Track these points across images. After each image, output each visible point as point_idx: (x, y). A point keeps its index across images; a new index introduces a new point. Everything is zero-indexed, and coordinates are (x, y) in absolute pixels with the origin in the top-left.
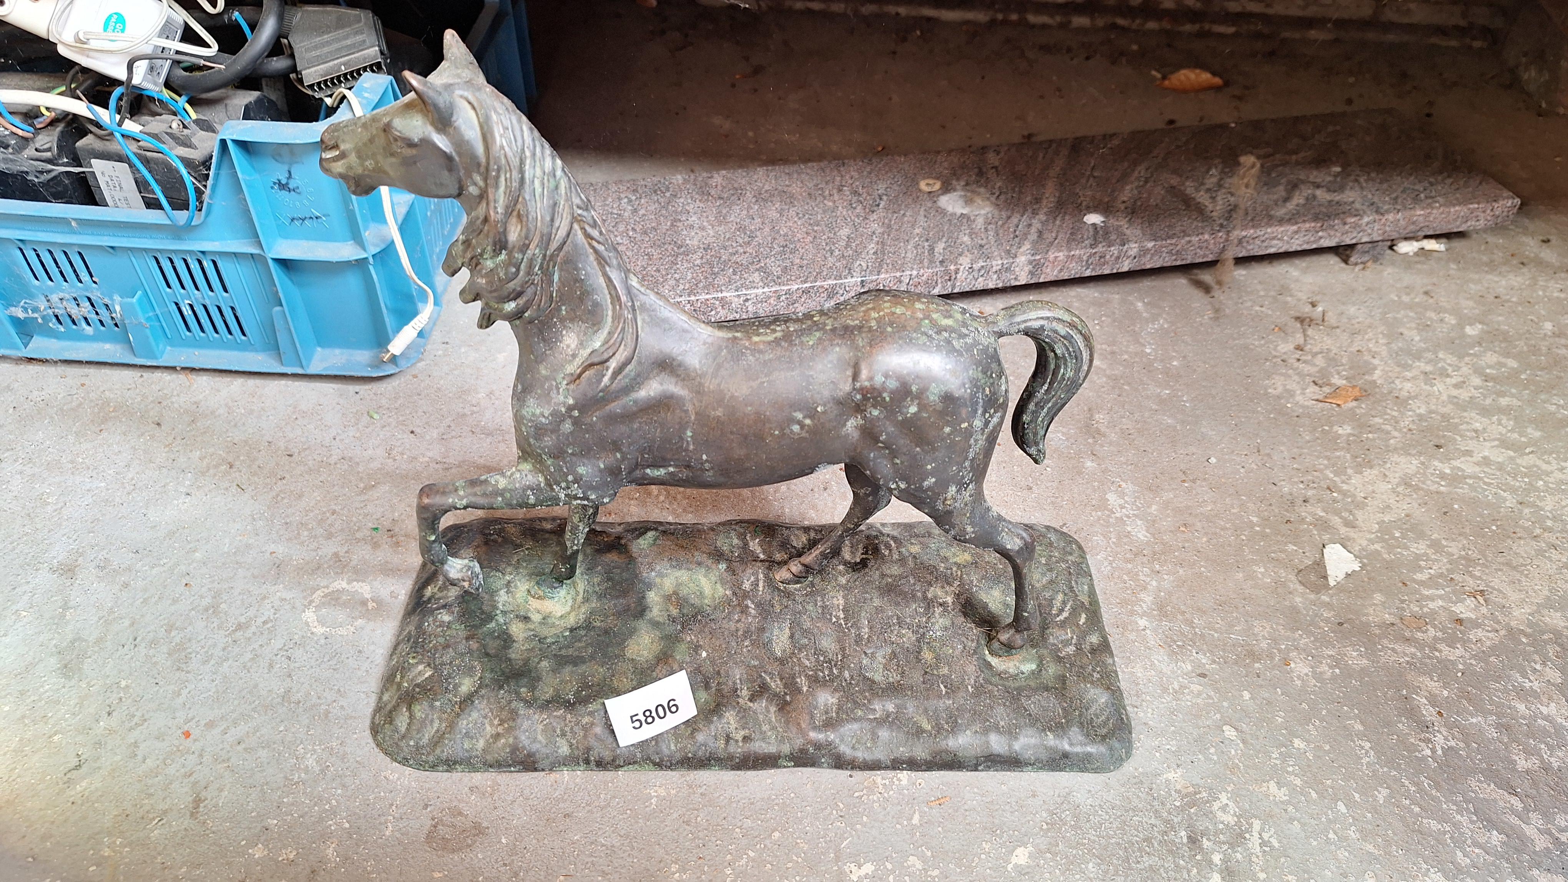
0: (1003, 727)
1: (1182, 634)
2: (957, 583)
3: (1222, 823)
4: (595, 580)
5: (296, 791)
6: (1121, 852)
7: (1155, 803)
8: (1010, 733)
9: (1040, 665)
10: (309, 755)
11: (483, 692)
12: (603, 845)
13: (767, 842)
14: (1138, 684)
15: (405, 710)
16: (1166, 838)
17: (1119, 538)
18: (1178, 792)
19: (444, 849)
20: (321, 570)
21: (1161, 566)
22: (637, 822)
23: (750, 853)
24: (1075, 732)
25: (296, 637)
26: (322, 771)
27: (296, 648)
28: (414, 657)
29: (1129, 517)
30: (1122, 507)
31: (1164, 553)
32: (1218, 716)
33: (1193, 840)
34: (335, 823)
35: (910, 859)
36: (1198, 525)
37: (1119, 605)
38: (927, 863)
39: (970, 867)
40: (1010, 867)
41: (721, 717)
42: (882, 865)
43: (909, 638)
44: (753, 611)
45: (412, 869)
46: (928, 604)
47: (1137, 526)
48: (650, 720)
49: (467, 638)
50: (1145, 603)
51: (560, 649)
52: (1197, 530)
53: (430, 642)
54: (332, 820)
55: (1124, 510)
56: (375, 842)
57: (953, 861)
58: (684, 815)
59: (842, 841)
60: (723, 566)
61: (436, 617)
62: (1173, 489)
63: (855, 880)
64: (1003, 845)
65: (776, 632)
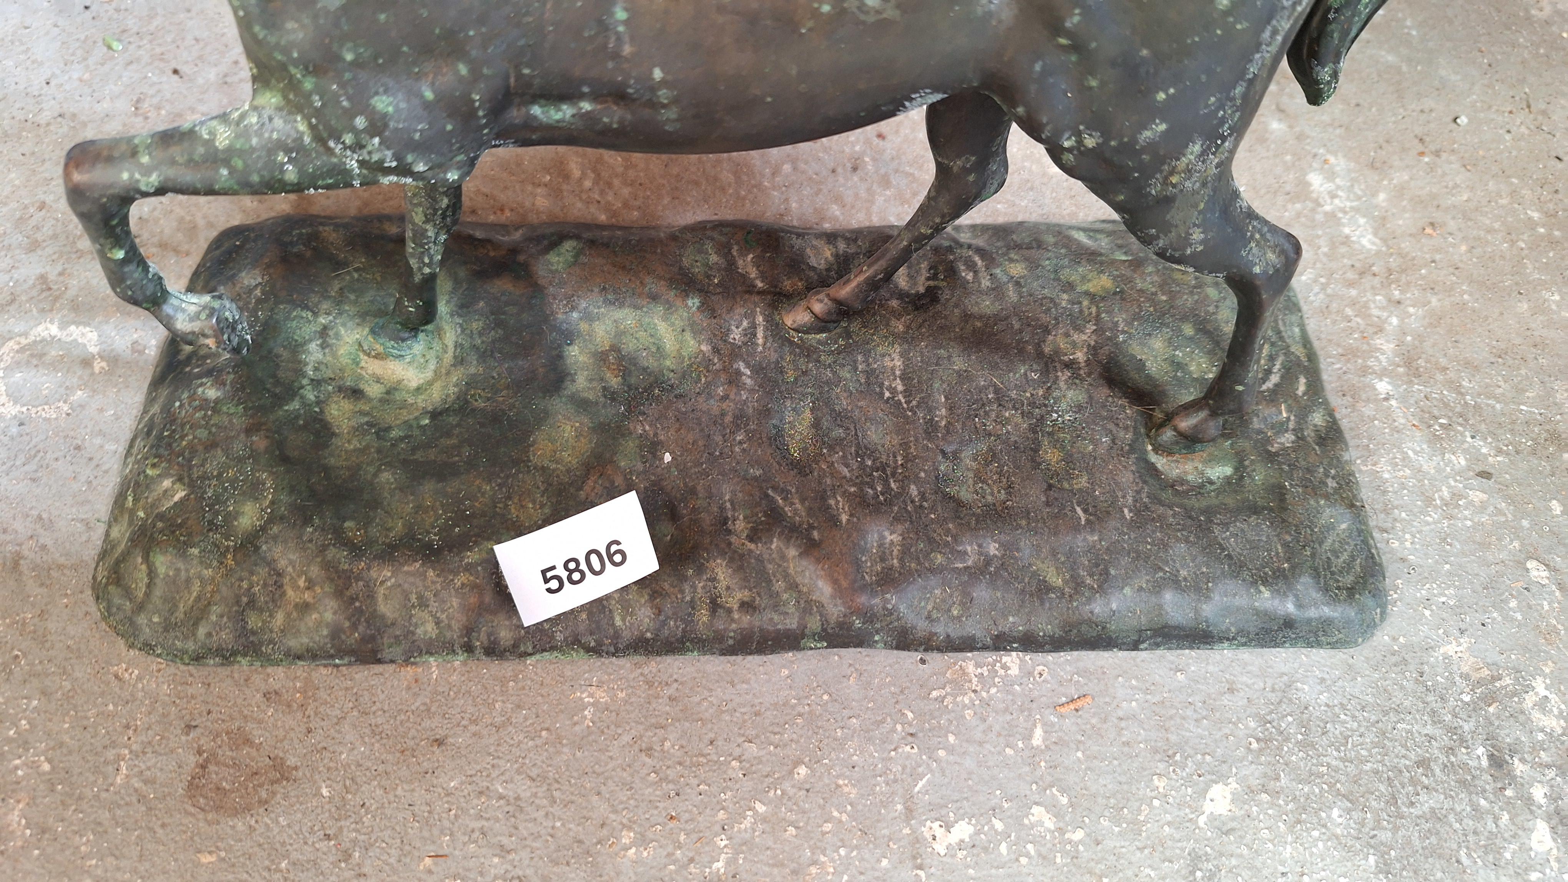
0: (1185, 579)
1: (1446, 405)
2: (1091, 328)
3: (1542, 731)
4: (475, 325)
6: (1382, 788)
7: (1431, 698)
8: (1198, 589)
9: (1240, 468)
11: (275, 529)
12: (501, 797)
13: (787, 785)
14: (1385, 492)
15: (140, 560)
16: (1453, 759)
17: (1333, 246)
18: (1466, 677)
19: (218, 808)
20: (17, 305)
21: (1402, 292)
22: (559, 753)
23: (758, 805)
24: (1305, 583)
26: (5, 666)
28: (154, 466)
29: (1345, 213)
30: (1333, 196)
31: (1404, 271)
32: (1516, 544)
33: (1497, 762)
34: (25, 764)
35: (1032, 811)
36: (1452, 225)
37: (1343, 358)
38: (1063, 818)
39: (1135, 822)
40: (1202, 821)
41: (700, 570)
42: (987, 824)
43: (1016, 425)
44: (749, 381)
45: (161, 848)
46: (1046, 364)
47: (1359, 226)
48: (576, 576)
49: (249, 431)
50: (1383, 354)
51: (414, 450)
52: (1450, 234)
53: (182, 438)
54: (20, 757)
55: (1336, 201)
56: (97, 797)
57: (1107, 813)
58: (641, 737)
59: (914, 780)
60: (694, 302)
61: (195, 393)
62: (1407, 166)
63: (942, 853)
64: (1188, 781)
65: (789, 417)
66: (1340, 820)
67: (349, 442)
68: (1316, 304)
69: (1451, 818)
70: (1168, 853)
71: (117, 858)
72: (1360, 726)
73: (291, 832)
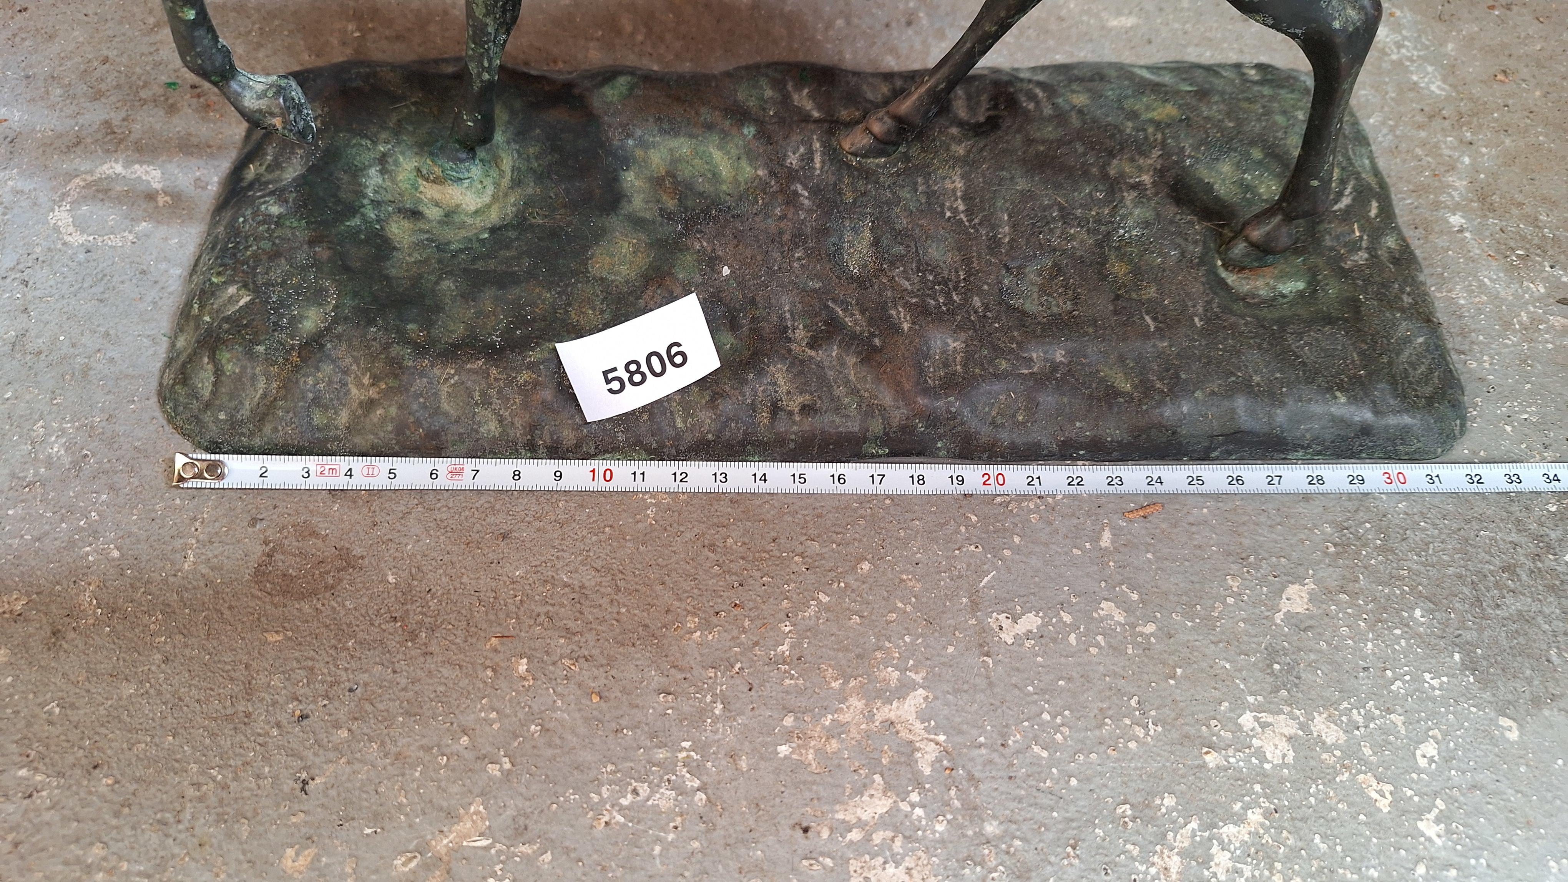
0: (1258, 385)
1: (1523, 238)
2: (1156, 153)
4: (531, 151)
5: (29, 496)
6: (1466, 591)
7: (1515, 508)
8: (1271, 395)
9: (1313, 284)
10: (53, 438)
11: (340, 329)
13: (850, 579)
14: (1461, 317)
15: (206, 360)
16: (1540, 565)
19: (285, 593)
20: (82, 146)
21: (1474, 134)
22: (623, 547)
23: (822, 596)
24: (1381, 390)
25: (38, 250)
26: (75, 464)
27: (37, 267)
28: (219, 274)
29: (1412, 61)
30: (1399, 46)
31: (1475, 114)
34: (95, 551)
35: (1102, 606)
36: (1525, 72)
37: (1414, 194)
38: (1134, 612)
39: (1209, 618)
40: (1279, 618)
41: (761, 373)
42: (1055, 617)
43: (1082, 242)
44: (806, 202)
45: (229, 627)
46: (1111, 185)
47: (1428, 73)
48: (637, 378)
49: (311, 243)
50: (1456, 189)
51: (474, 260)
52: (1524, 80)
53: (247, 248)
54: (90, 545)
55: (1403, 51)
56: (165, 581)
57: (1179, 609)
58: (703, 534)
59: (979, 577)
60: (749, 131)
61: (258, 209)
62: (1477, 19)
63: (1010, 642)
64: (1263, 581)
65: (848, 236)
66: (1423, 620)
67: (410, 255)
68: (1386, 144)
69: (1540, 619)
70: (1243, 647)
71: (185, 636)
72: (1441, 533)
73: (357, 614)
